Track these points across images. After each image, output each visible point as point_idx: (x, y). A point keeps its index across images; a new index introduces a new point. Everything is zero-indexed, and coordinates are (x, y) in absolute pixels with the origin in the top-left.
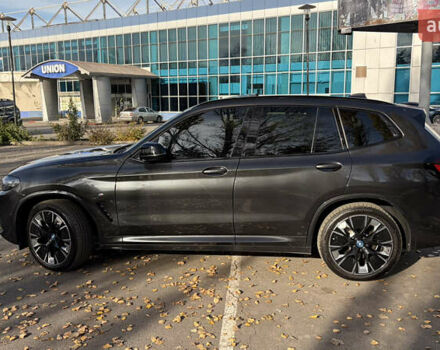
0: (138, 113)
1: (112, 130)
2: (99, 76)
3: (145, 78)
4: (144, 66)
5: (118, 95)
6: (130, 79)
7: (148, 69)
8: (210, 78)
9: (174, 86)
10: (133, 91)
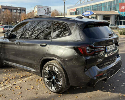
2: (99, 15)
3: (116, 15)
4: (115, 11)
6: (110, 15)
7: (117, 12)
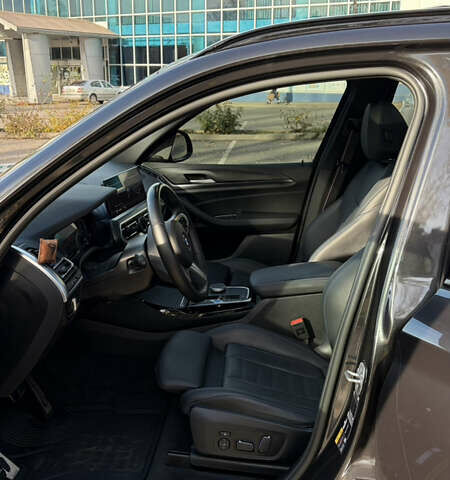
0: (89, 90)
1: (41, 114)
3: (99, 37)
4: (98, 20)
5: (62, 63)
6: (78, 39)
7: (104, 24)
8: (194, 38)
9: (141, 50)
10: (83, 56)
